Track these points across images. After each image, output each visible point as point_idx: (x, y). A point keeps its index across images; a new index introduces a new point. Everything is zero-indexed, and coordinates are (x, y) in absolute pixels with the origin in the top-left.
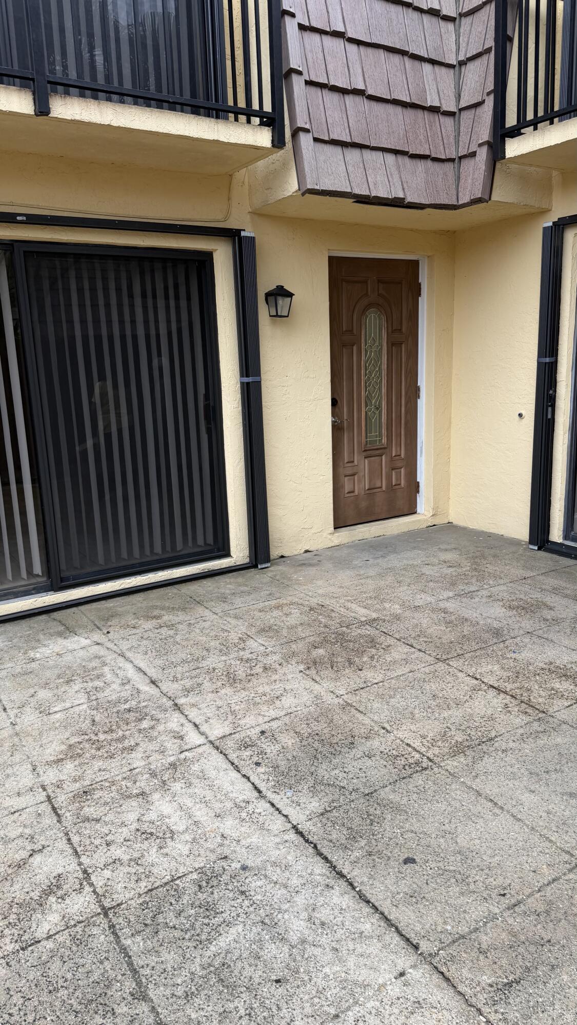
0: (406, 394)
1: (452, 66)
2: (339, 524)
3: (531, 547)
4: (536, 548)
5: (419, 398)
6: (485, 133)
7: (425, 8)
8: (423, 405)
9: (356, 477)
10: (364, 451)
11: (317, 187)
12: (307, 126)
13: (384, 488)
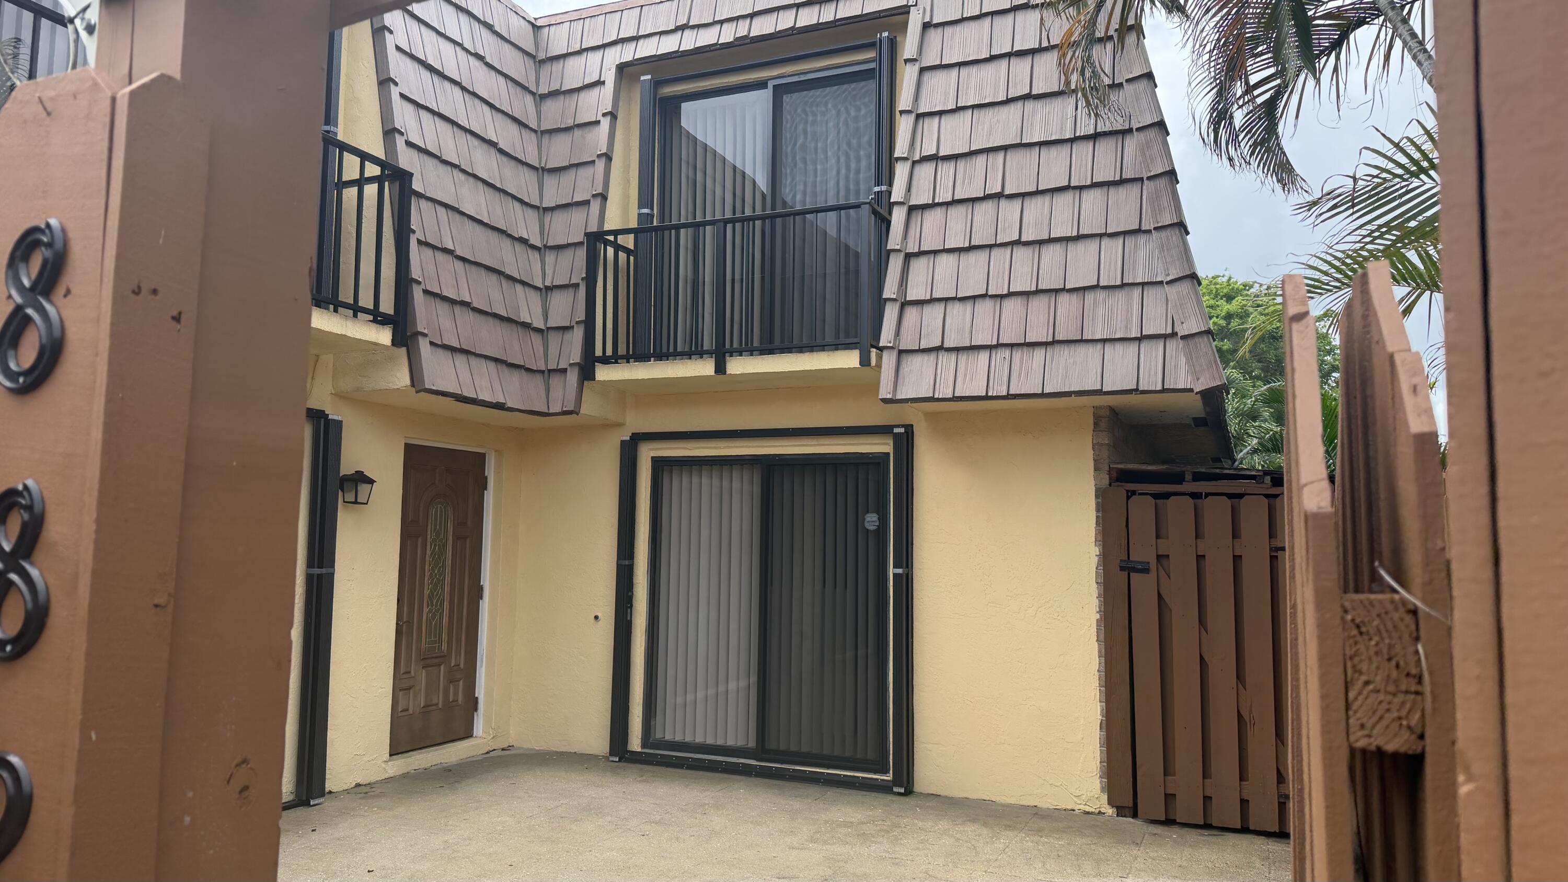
0: (469, 593)
1: (540, 289)
2: (396, 750)
3: (612, 759)
4: (617, 759)
5: (482, 599)
6: (576, 356)
7: (517, 236)
8: (485, 606)
9: (412, 691)
10: (423, 659)
11: (434, 388)
12: (426, 331)
13: (440, 706)
